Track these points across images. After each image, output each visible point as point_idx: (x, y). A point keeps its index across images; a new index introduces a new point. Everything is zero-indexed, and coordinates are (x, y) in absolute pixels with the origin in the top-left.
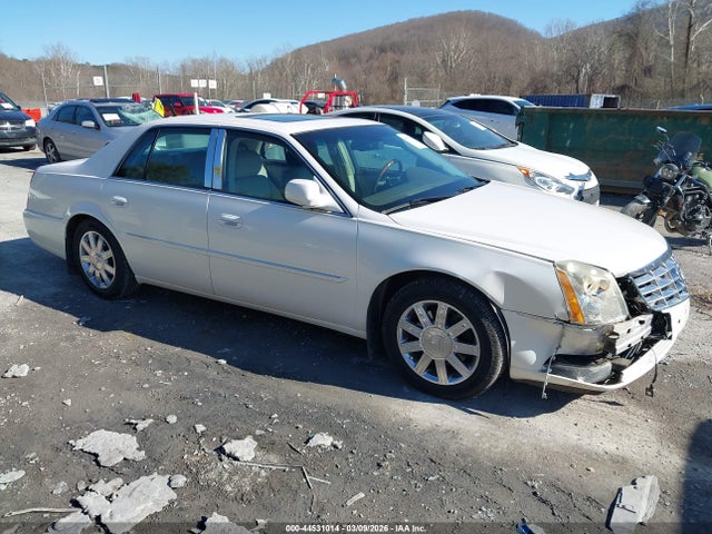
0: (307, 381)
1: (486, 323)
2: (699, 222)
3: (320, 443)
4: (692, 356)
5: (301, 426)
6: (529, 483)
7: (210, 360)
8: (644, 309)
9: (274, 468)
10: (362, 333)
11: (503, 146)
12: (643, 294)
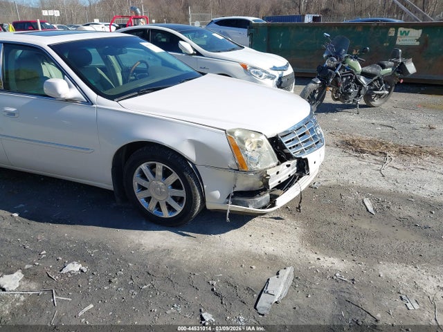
0: (74, 224)
1: (187, 175)
2: (350, 94)
3: (70, 270)
4: (333, 181)
5: (60, 258)
6: (211, 282)
7: (7, 214)
8: (289, 157)
9: (31, 293)
10: (110, 187)
11: (233, 49)
12: (288, 147)
